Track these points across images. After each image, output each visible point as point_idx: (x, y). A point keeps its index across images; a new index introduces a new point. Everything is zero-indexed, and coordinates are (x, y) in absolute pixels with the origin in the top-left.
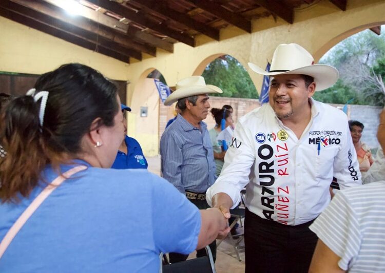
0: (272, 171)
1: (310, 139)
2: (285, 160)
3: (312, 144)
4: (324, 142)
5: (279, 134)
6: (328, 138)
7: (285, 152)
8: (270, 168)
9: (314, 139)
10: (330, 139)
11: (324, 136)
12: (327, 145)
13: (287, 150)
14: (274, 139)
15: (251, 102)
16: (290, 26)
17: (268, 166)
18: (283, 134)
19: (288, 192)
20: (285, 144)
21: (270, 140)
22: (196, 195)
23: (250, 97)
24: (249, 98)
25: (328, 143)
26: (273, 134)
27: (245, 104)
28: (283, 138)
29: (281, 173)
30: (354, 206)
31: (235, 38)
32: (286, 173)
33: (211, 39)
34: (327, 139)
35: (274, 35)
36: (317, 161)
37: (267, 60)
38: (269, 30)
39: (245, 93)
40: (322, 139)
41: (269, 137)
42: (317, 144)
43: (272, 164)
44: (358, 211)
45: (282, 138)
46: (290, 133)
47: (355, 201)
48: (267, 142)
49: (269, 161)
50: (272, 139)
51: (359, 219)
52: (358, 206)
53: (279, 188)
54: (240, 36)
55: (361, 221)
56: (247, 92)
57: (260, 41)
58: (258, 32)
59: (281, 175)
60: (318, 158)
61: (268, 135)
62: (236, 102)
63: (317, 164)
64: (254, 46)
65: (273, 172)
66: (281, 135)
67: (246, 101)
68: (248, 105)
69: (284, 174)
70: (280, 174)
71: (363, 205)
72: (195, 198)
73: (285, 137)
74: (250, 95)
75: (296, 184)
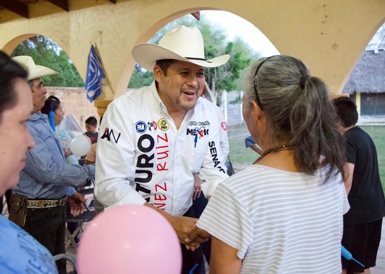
0: (151, 165)
1: (188, 130)
2: (165, 153)
3: (190, 135)
4: (200, 133)
5: (160, 123)
6: (203, 129)
7: (165, 143)
8: (150, 162)
9: (192, 130)
10: (205, 130)
11: (199, 127)
12: (202, 136)
13: (167, 140)
14: (155, 129)
15: (69, 90)
16: (113, 5)
17: (148, 159)
18: (164, 123)
19: (166, 190)
20: (166, 134)
21: (150, 129)
22: (57, 201)
23: (65, 84)
24: (64, 86)
25: (203, 134)
26: (154, 122)
27: (62, 93)
28: (164, 128)
29: (160, 168)
30: (240, 198)
31: (49, 17)
32: (165, 168)
33: (18, 15)
34: (202, 131)
35: (96, 15)
36: (193, 154)
37: (91, 42)
38: (89, 8)
39: (58, 81)
40: (197, 130)
41: (149, 126)
42: (194, 135)
43: (152, 157)
44: (244, 201)
45: (162, 127)
46: (171, 122)
47: (240, 192)
48: (147, 132)
49: (149, 154)
50: (152, 128)
51: (248, 209)
52: (243, 196)
53: (157, 185)
54: (56, 14)
55: (250, 210)
56: (61, 79)
57: (81, 21)
58: (77, 11)
59: (160, 170)
60: (194, 151)
61: (149, 123)
62: (52, 91)
63: (192, 157)
64: (73, 27)
65: (152, 167)
66: (162, 124)
67: (63, 89)
68: (66, 94)
69: (163, 169)
70: (158, 169)
71: (247, 194)
72: (56, 205)
73: (166, 127)
74: (65, 83)
75: (174, 179)
